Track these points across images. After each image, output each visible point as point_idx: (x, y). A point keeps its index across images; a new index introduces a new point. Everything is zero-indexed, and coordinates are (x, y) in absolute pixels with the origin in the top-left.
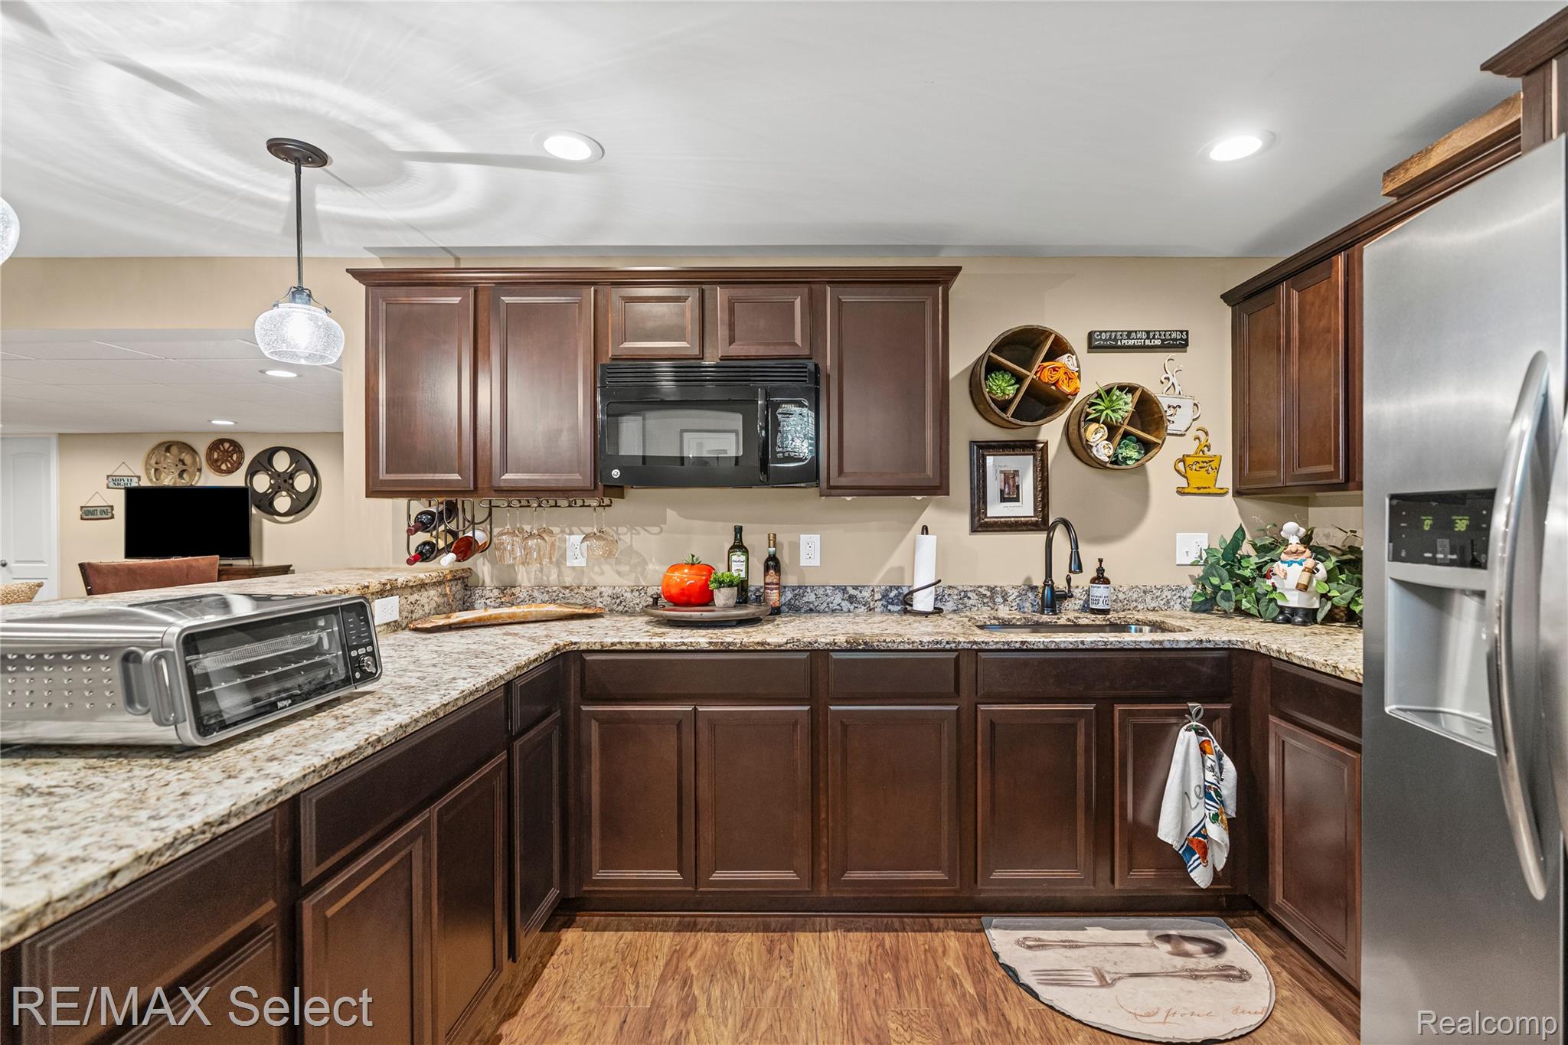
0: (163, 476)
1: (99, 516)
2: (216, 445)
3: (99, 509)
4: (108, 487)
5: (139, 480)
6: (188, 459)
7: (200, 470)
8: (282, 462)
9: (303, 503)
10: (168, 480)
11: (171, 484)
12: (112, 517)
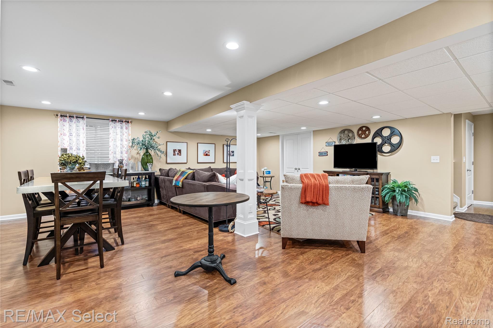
0: (342, 141)
1: (324, 155)
2: (361, 129)
3: (324, 153)
4: (326, 146)
5: (335, 143)
6: (351, 135)
7: (355, 138)
8: (386, 133)
9: (395, 148)
10: (344, 142)
11: (345, 144)
12: (327, 155)
